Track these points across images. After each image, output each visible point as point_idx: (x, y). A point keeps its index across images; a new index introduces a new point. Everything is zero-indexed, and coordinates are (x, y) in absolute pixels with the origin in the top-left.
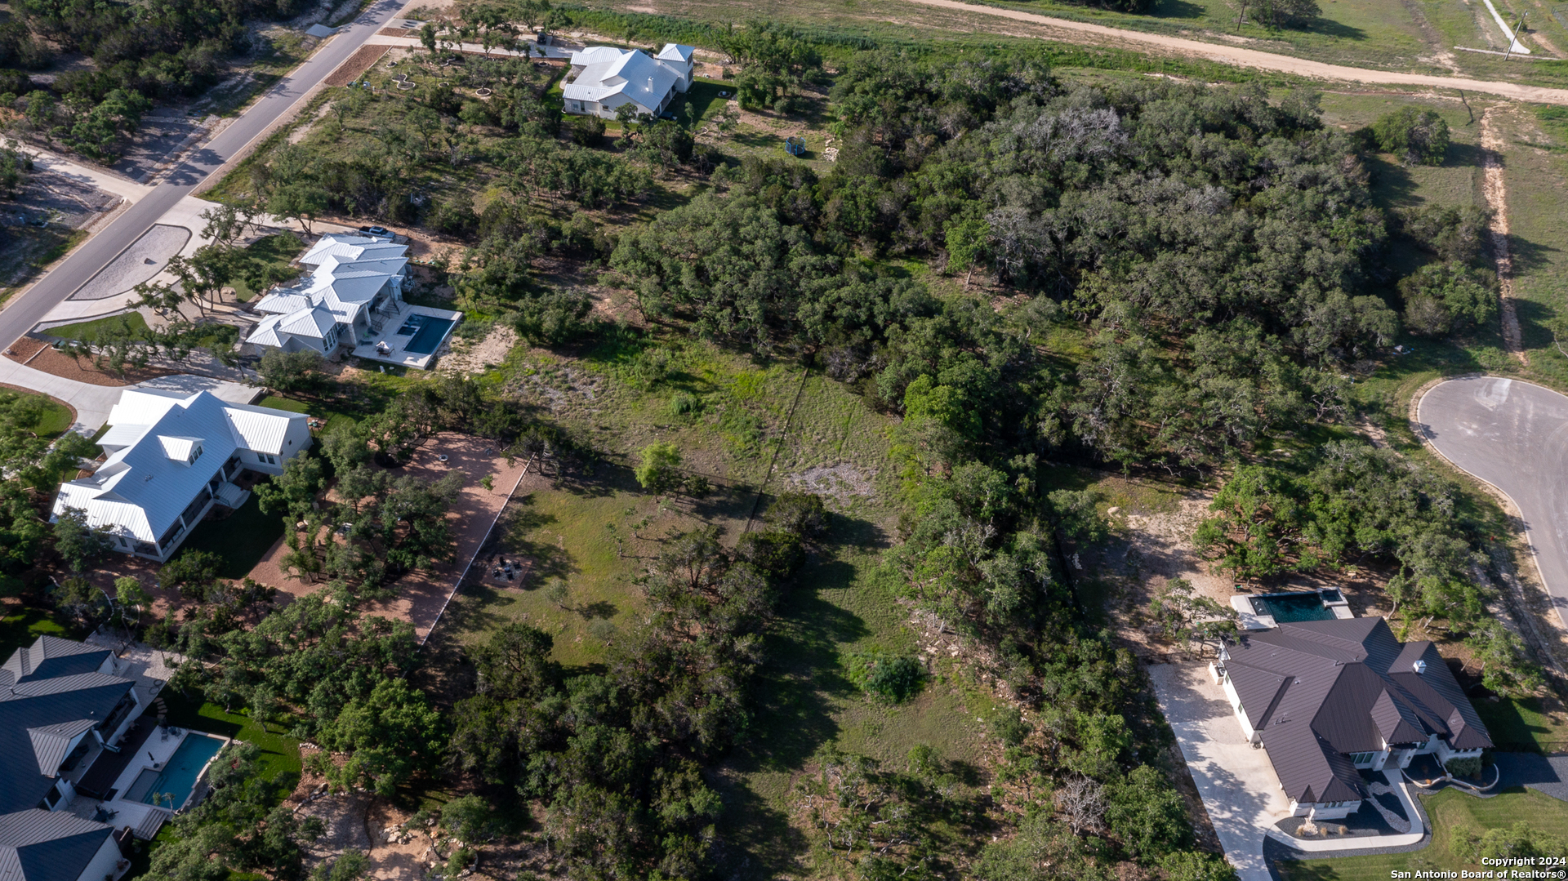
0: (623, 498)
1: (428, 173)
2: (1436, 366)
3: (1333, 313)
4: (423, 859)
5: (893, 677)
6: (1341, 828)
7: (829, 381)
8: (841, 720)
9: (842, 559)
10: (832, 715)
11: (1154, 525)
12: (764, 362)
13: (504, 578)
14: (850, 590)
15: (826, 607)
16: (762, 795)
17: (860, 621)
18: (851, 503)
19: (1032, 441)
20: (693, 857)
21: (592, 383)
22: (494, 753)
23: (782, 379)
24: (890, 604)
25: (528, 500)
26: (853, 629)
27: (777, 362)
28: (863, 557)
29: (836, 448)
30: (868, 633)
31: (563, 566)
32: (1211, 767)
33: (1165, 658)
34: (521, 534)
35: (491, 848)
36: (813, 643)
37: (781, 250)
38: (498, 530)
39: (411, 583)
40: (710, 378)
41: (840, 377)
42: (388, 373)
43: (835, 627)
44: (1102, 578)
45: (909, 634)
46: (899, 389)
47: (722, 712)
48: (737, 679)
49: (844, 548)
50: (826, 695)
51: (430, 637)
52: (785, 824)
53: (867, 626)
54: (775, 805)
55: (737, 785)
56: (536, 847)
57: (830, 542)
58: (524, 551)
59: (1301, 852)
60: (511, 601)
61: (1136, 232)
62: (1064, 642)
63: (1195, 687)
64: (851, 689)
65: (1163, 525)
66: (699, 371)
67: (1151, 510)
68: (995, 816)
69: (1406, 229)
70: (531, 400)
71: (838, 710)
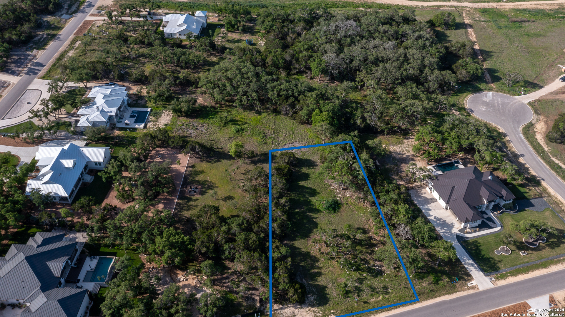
0: (225, 162)
1: (123, 63)
2: (469, 91)
3: (437, 77)
4: (194, 284)
5: (331, 205)
6: (477, 229)
7: (282, 116)
8: (318, 221)
9: (303, 171)
10: (315, 220)
11: (398, 149)
12: (259, 113)
13: (193, 193)
14: (309, 181)
15: (303, 187)
16: (300, 247)
17: (315, 190)
18: (301, 154)
19: (354, 127)
20: (286, 267)
21: (203, 126)
22: (212, 246)
23: (267, 118)
24: (323, 183)
25: (193, 166)
26: (314, 193)
27: (264, 112)
28: (310, 170)
29: (291, 137)
30: (319, 193)
31: (212, 186)
32: (435, 218)
33: (412, 188)
34: (194, 178)
35: (216, 277)
36: (302, 199)
37: (257, 75)
38: (186, 178)
39: (161, 199)
40: (243, 120)
41: (286, 115)
42: (131, 131)
43: (308, 193)
44: (387, 167)
45: (332, 191)
46: (309, 115)
47: (281, 223)
48: (284, 212)
49: (303, 168)
50: (311, 214)
51: (174, 215)
52: (310, 255)
53: (318, 191)
54: (304, 250)
55: (291, 245)
56: (231, 275)
57: (298, 167)
58: (197, 183)
59: (468, 238)
61: (371, 58)
62: (383, 186)
63: (424, 195)
64: (318, 211)
65: (401, 148)
66: (238, 118)
67: (396, 144)
68: (374, 242)
69: (450, 50)
70: (184, 134)
71: (316, 218)
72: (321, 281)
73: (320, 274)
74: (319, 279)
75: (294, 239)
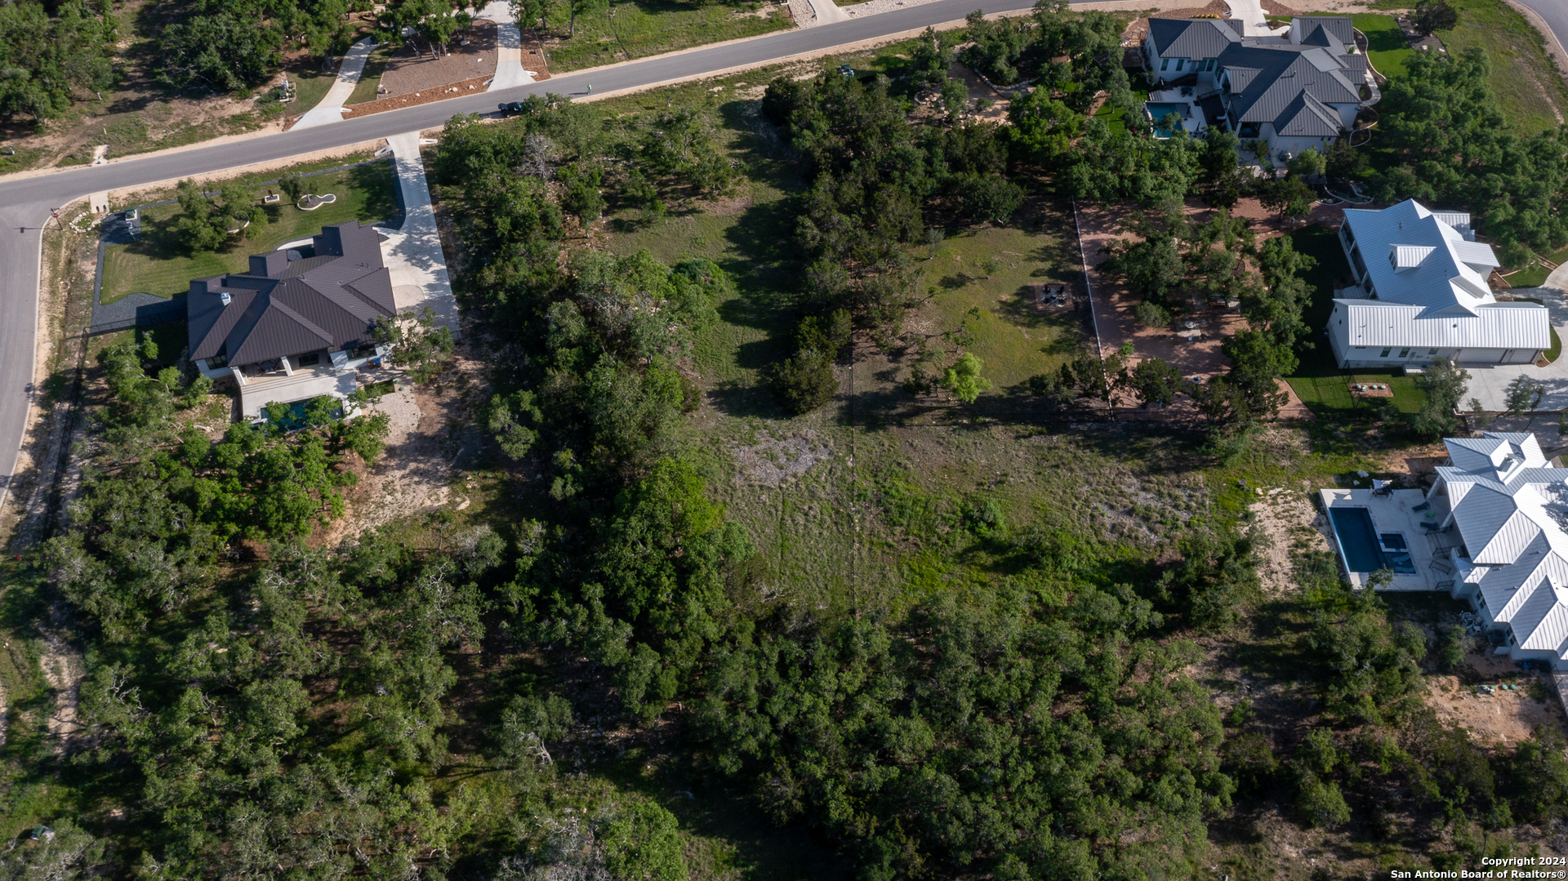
8: (724, 244)
9: (753, 372)
10: (733, 245)
13: (1053, 291)
14: (738, 345)
15: (756, 325)
24: (699, 337)
26: (730, 312)
28: (733, 377)
31: (1009, 312)
32: (428, 267)
34: (1067, 331)
43: (744, 310)
49: (752, 383)
50: (740, 258)
51: (1077, 236)
53: (716, 314)
57: (768, 384)
58: (1053, 317)
60: (1034, 275)
64: (721, 265)
71: (728, 250)
72: (731, 135)
73: (732, 146)
74: (734, 139)
75: (783, 203)
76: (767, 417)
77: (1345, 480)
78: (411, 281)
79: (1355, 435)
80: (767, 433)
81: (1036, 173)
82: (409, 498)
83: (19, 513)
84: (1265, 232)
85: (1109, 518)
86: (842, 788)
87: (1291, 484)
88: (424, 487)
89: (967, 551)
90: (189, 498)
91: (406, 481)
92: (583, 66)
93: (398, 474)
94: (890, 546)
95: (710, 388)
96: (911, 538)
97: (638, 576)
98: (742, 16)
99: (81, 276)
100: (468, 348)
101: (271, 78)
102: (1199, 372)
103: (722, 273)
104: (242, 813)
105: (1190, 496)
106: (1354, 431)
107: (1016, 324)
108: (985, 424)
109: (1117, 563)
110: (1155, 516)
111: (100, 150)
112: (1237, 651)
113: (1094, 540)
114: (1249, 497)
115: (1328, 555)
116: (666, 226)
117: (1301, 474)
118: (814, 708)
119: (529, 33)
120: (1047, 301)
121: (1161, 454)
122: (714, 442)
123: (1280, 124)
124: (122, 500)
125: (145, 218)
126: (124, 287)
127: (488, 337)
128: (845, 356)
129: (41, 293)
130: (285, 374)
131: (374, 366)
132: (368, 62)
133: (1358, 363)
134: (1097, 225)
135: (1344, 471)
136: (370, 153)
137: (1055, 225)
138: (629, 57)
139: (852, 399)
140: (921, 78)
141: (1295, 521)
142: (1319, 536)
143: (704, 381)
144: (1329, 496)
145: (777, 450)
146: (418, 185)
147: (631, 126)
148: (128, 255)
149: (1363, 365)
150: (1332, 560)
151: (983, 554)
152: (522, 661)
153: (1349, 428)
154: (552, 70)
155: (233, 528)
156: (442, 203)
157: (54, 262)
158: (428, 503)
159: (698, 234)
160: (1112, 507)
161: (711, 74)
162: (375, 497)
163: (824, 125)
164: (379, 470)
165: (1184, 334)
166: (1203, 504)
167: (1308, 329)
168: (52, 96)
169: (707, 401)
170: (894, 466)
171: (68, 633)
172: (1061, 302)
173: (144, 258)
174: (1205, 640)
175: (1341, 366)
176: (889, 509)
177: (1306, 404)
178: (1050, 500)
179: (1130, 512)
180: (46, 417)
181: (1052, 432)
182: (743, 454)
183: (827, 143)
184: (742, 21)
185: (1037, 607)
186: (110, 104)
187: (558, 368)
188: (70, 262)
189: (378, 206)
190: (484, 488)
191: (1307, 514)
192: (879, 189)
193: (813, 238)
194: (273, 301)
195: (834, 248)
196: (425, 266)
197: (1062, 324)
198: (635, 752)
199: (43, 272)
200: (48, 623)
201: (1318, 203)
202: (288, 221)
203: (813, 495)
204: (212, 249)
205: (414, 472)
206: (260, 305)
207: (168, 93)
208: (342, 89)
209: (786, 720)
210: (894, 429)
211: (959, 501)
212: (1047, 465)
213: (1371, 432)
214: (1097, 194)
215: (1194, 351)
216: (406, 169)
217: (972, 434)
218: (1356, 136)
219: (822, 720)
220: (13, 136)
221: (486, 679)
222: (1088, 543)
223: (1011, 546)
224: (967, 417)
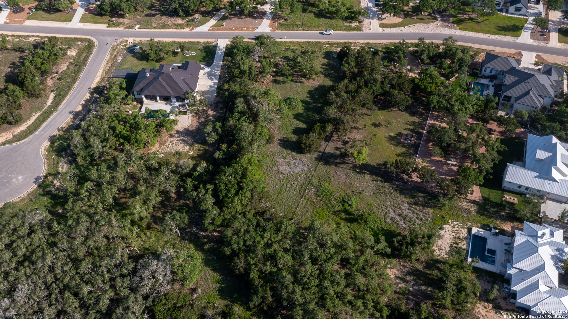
0: (372, 162)
8: (306, 95)
9: (296, 136)
10: (309, 96)
17: (295, 118)
24: (284, 121)
26: (297, 116)
28: (289, 137)
30: (293, 115)
31: (390, 139)
34: (408, 151)
38: (416, 151)
42: (489, 226)
43: (303, 117)
49: (294, 140)
50: (309, 101)
51: (427, 120)
54: (327, 79)
57: (299, 142)
58: (405, 145)
60: (405, 129)
64: (302, 101)
67: (176, 153)
71: (307, 97)
72: (325, 61)
73: (323, 65)
74: (325, 63)
76: (294, 151)
77: (484, 227)
78: (205, 83)
79: (496, 213)
80: (291, 156)
81: (422, 96)
82: (176, 147)
83: (72, 122)
84: (497, 135)
85: (392, 214)
86: (256, 269)
87: (463, 222)
88: (182, 145)
89: (338, 211)
90: (114, 129)
91: (178, 142)
92: (288, 30)
93: (177, 139)
94: (314, 202)
95: (280, 138)
96: (322, 202)
97: (226, 186)
98: (346, 24)
99: (117, 60)
100: (213, 107)
101: (193, 15)
102: (448, 176)
103: (301, 104)
104: (84, 218)
105: (424, 216)
106: (496, 211)
107: (391, 144)
108: (364, 173)
109: (387, 230)
110: (408, 219)
111: (138, 26)
112: (415, 271)
113: (383, 220)
114: (445, 222)
115: (464, 249)
116: (290, 84)
117: (468, 220)
118: (259, 242)
119: (275, 17)
120: (405, 139)
121: (421, 199)
122: (273, 155)
123: (518, 99)
124: (96, 124)
125: (141, 48)
126: (126, 66)
127: (221, 105)
128: (328, 139)
129: (104, 63)
130: (157, 101)
131: (184, 106)
132: (224, 15)
133: (509, 188)
134: (436, 119)
135: (485, 223)
136: (211, 43)
137: (421, 115)
138: (304, 30)
139: (323, 153)
140: (394, 56)
141: (458, 235)
142: (465, 242)
143: (278, 135)
144: (474, 230)
145: (292, 163)
146: (221, 55)
147: (294, 52)
148: (132, 58)
149: (511, 190)
150: (465, 252)
151: (343, 214)
152: (186, 204)
153: (495, 210)
154: (277, 29)
155: (121, 141)
156: (225, 62)
157: (111, 55)
158: (181, 150)
159: (299, 90)
160: (394, 212)
161: (327, 40)
162: (167, 144)
163: (353, 64)
164: (172, 136)
165: (449, 162)
166: (427, 220)
167: (492, 171)
168: (129, 7)
169: (277, 142)
170: (327, 178)
171: (70, 158)
172: (411, 140)
173: (135, 59)
174: (405, 264)
175: (502, 188)
176: (319, 191)
177: (483, 197)
178: (374, 203)
179: (400, 215)
180: (91, 97)
181: (385, 182)
182: (281, 161)
183: (352, 70)
184: (346, 26)
185: (353, 236)
186: (146, 13)
187: (232, 119)
188: (116, 56)
189: (207, 59)
190: (199, 150)
191: (464, 233)
192: (361, 89)
193: (332, 99)
194: (160, 79)
195: (337, 104)
196: (212, 80)
197: (407, 148)
198: (205, 240)
199: (107, 57)
200: (66, 154)
201: (522, 130)
202: (179, 57)
203: (297, 180)
204: (153, 60)
205: (181, 140)
206: (156, 78)
207: (163, 13)
208: (213, 22)
209: (248, 243)
210: (333, 167)
211: (343, 195)
212: (378, 192)
213: (503, 213)
214: (437, 107)
215: (450, 169)
216: (220, 50)
217: (358, 175)
218: (550, 110)
219: (260, 246)
220: (117, 17)
221: (173, 206)
222: (380, 221)
223: (353, 214)
224: (359, 169)
